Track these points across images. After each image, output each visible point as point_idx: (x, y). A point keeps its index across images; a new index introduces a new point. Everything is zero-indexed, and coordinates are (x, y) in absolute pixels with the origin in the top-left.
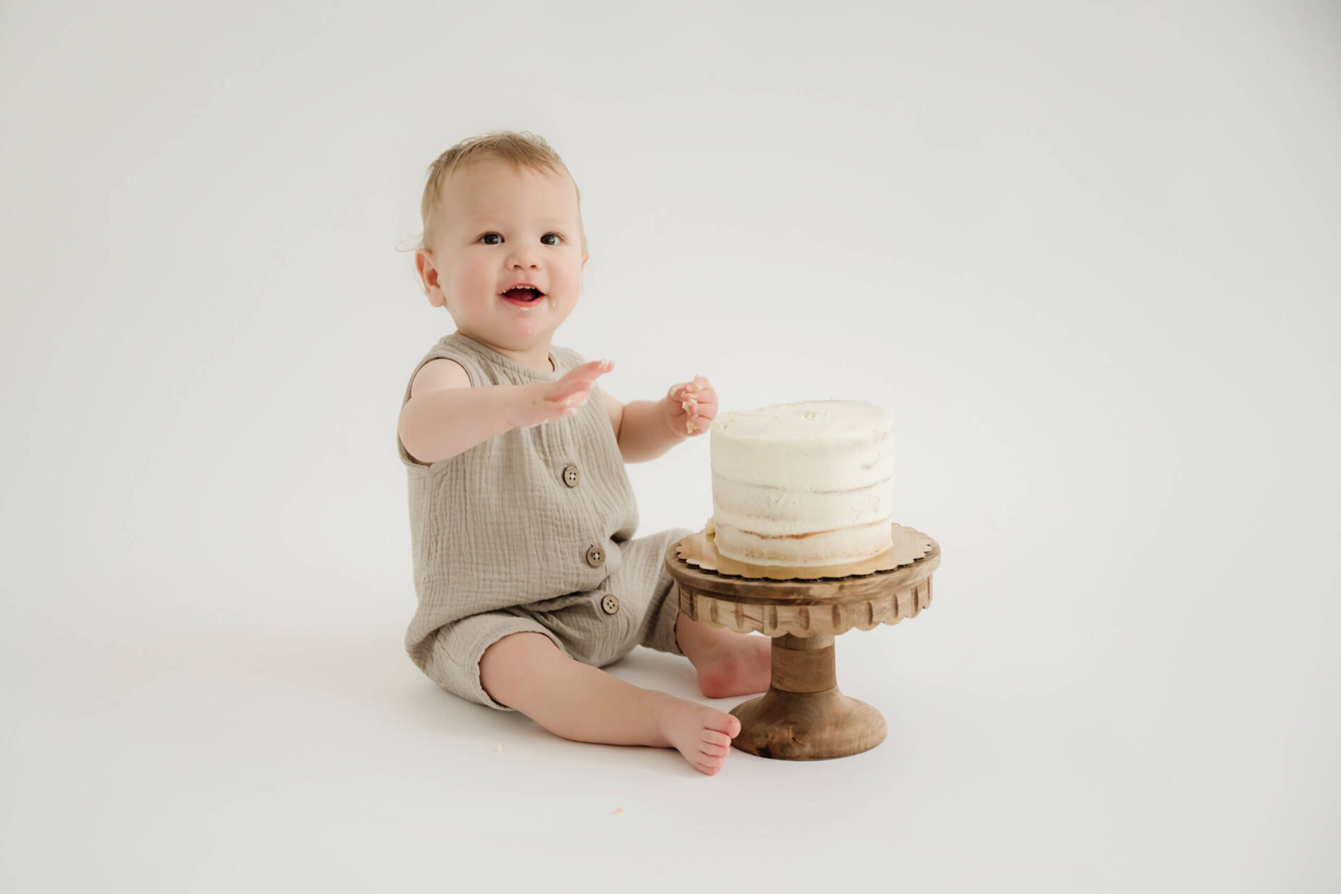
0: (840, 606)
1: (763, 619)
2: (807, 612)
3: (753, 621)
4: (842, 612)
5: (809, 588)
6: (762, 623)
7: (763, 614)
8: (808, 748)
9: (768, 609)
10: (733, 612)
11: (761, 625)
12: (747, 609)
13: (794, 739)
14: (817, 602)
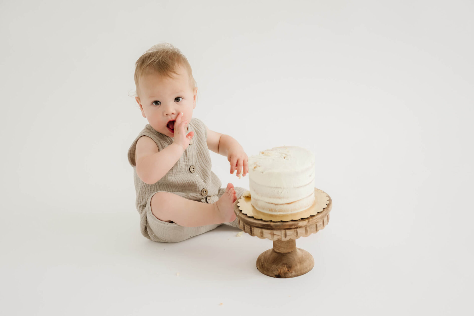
0: (307, 227)
1: (281, 235)
2: (297, 231)
3: (278, 236)
4: (308, 229)
5: (298, 224)
6: (281, 236)
7: (281, 233)
8: (294, 273)
9: (283, 232)
10: (269, 233)
11: (280, 237)
12: (275, 232)
13: (288, 270)
14: (300, 227)
